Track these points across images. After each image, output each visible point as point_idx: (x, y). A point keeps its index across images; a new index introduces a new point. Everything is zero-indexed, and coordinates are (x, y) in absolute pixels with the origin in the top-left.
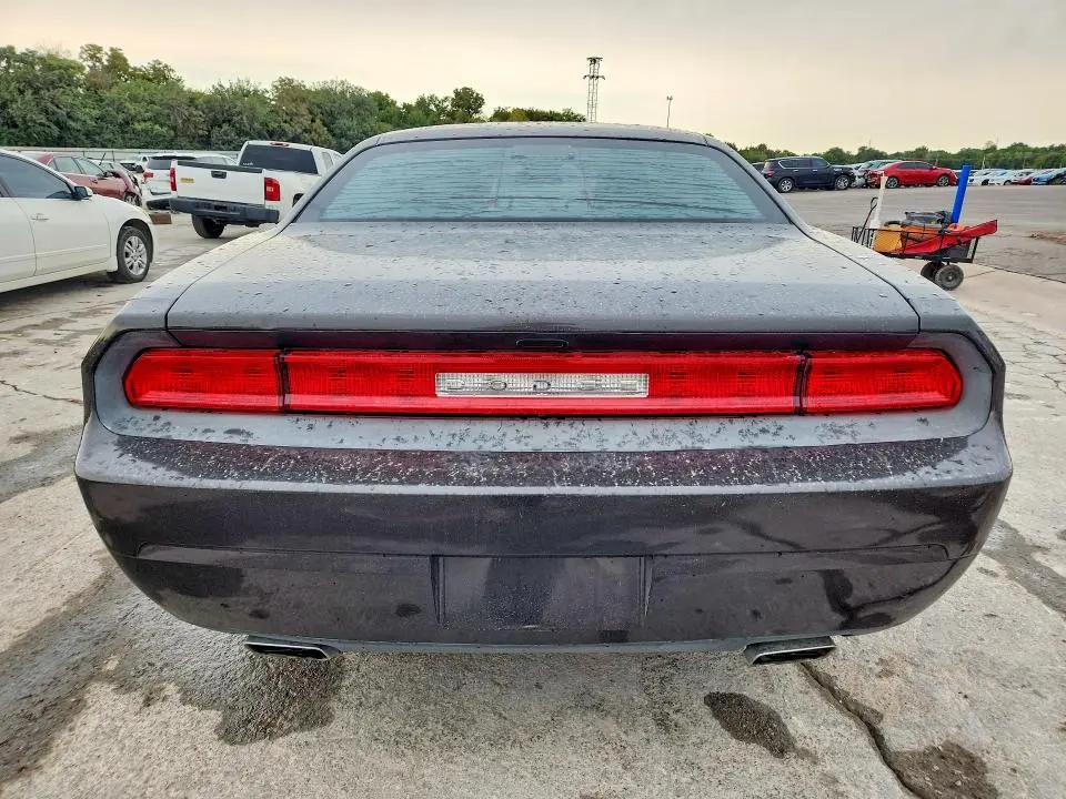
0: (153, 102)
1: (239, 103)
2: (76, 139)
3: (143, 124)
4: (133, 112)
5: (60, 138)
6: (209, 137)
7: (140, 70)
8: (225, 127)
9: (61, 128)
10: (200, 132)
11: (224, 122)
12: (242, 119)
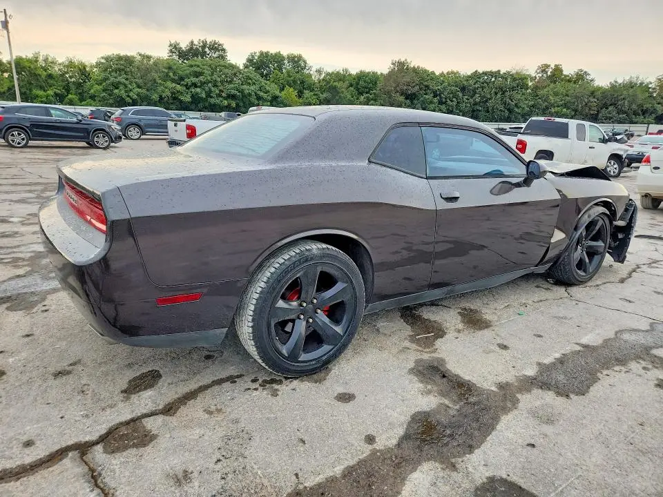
0: (567, 95)
1: (625, 92)
2: (516, 118)
3: (556, 108)
4: (553, 101)
5: (509, 117)
6: (597, 115)
7: (568, 76)
8: (611, 108)
9: (510, 112)
10: (592, 112)
11: (611, 105)
12: (624, 103)
